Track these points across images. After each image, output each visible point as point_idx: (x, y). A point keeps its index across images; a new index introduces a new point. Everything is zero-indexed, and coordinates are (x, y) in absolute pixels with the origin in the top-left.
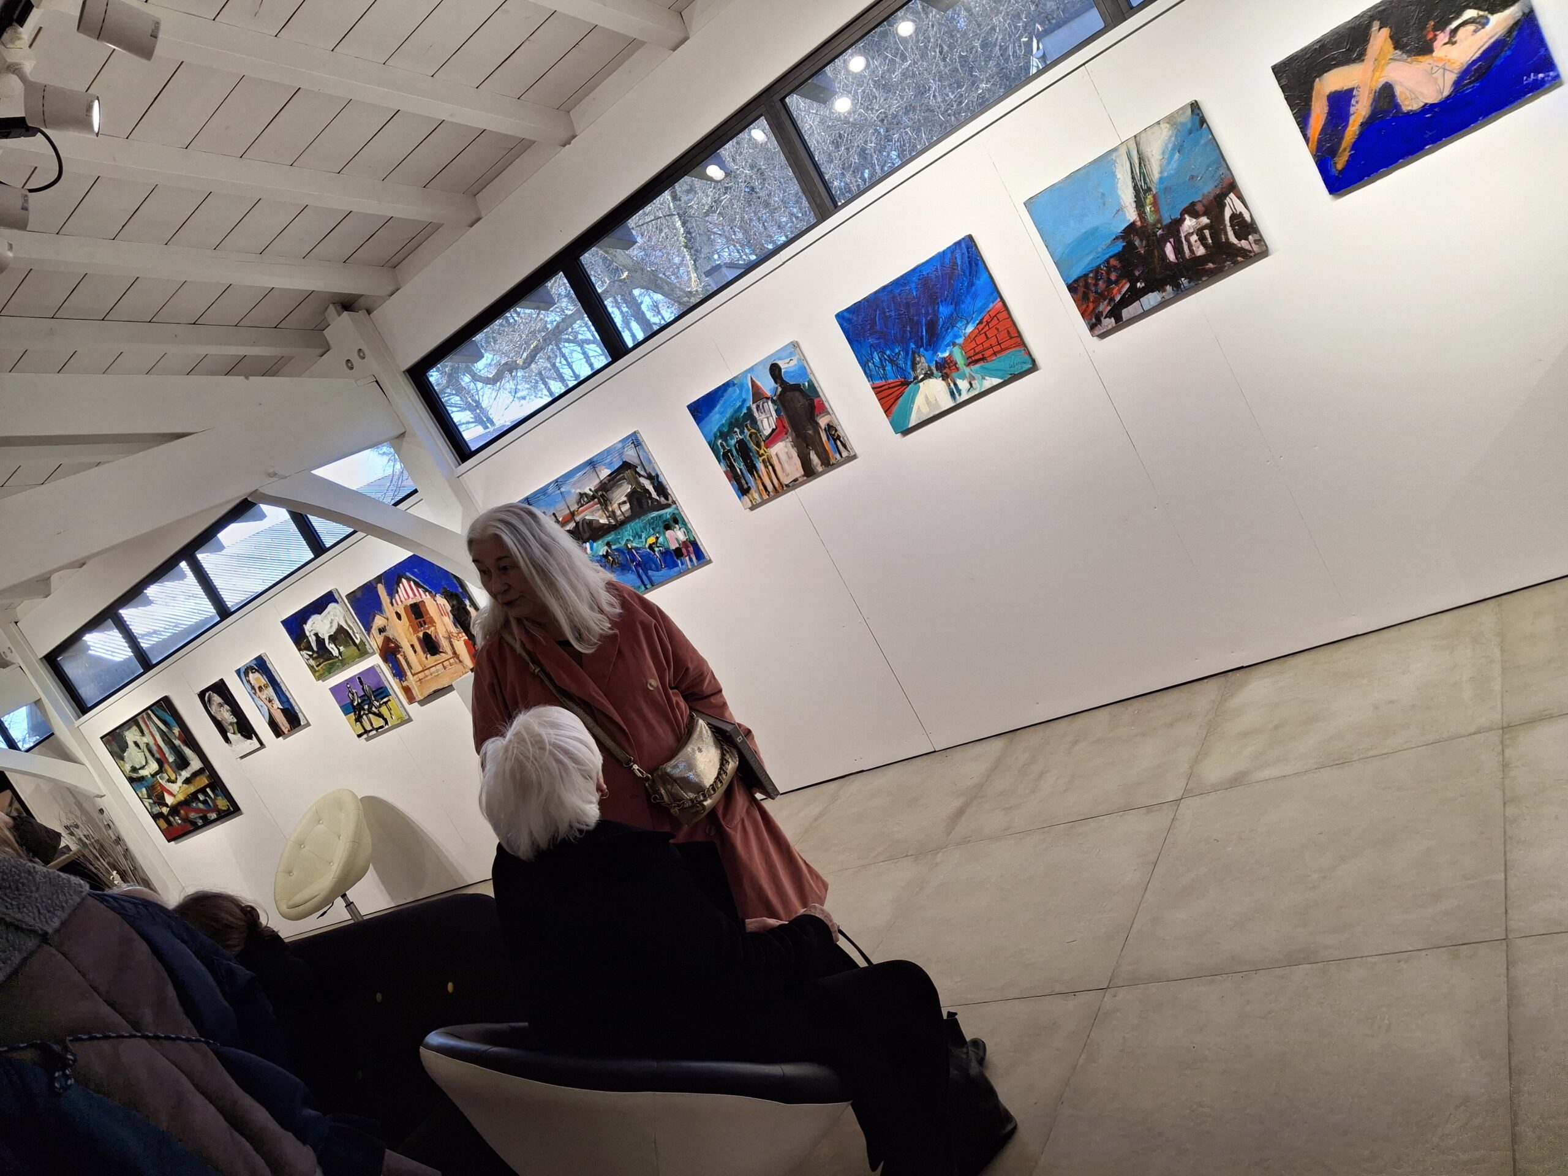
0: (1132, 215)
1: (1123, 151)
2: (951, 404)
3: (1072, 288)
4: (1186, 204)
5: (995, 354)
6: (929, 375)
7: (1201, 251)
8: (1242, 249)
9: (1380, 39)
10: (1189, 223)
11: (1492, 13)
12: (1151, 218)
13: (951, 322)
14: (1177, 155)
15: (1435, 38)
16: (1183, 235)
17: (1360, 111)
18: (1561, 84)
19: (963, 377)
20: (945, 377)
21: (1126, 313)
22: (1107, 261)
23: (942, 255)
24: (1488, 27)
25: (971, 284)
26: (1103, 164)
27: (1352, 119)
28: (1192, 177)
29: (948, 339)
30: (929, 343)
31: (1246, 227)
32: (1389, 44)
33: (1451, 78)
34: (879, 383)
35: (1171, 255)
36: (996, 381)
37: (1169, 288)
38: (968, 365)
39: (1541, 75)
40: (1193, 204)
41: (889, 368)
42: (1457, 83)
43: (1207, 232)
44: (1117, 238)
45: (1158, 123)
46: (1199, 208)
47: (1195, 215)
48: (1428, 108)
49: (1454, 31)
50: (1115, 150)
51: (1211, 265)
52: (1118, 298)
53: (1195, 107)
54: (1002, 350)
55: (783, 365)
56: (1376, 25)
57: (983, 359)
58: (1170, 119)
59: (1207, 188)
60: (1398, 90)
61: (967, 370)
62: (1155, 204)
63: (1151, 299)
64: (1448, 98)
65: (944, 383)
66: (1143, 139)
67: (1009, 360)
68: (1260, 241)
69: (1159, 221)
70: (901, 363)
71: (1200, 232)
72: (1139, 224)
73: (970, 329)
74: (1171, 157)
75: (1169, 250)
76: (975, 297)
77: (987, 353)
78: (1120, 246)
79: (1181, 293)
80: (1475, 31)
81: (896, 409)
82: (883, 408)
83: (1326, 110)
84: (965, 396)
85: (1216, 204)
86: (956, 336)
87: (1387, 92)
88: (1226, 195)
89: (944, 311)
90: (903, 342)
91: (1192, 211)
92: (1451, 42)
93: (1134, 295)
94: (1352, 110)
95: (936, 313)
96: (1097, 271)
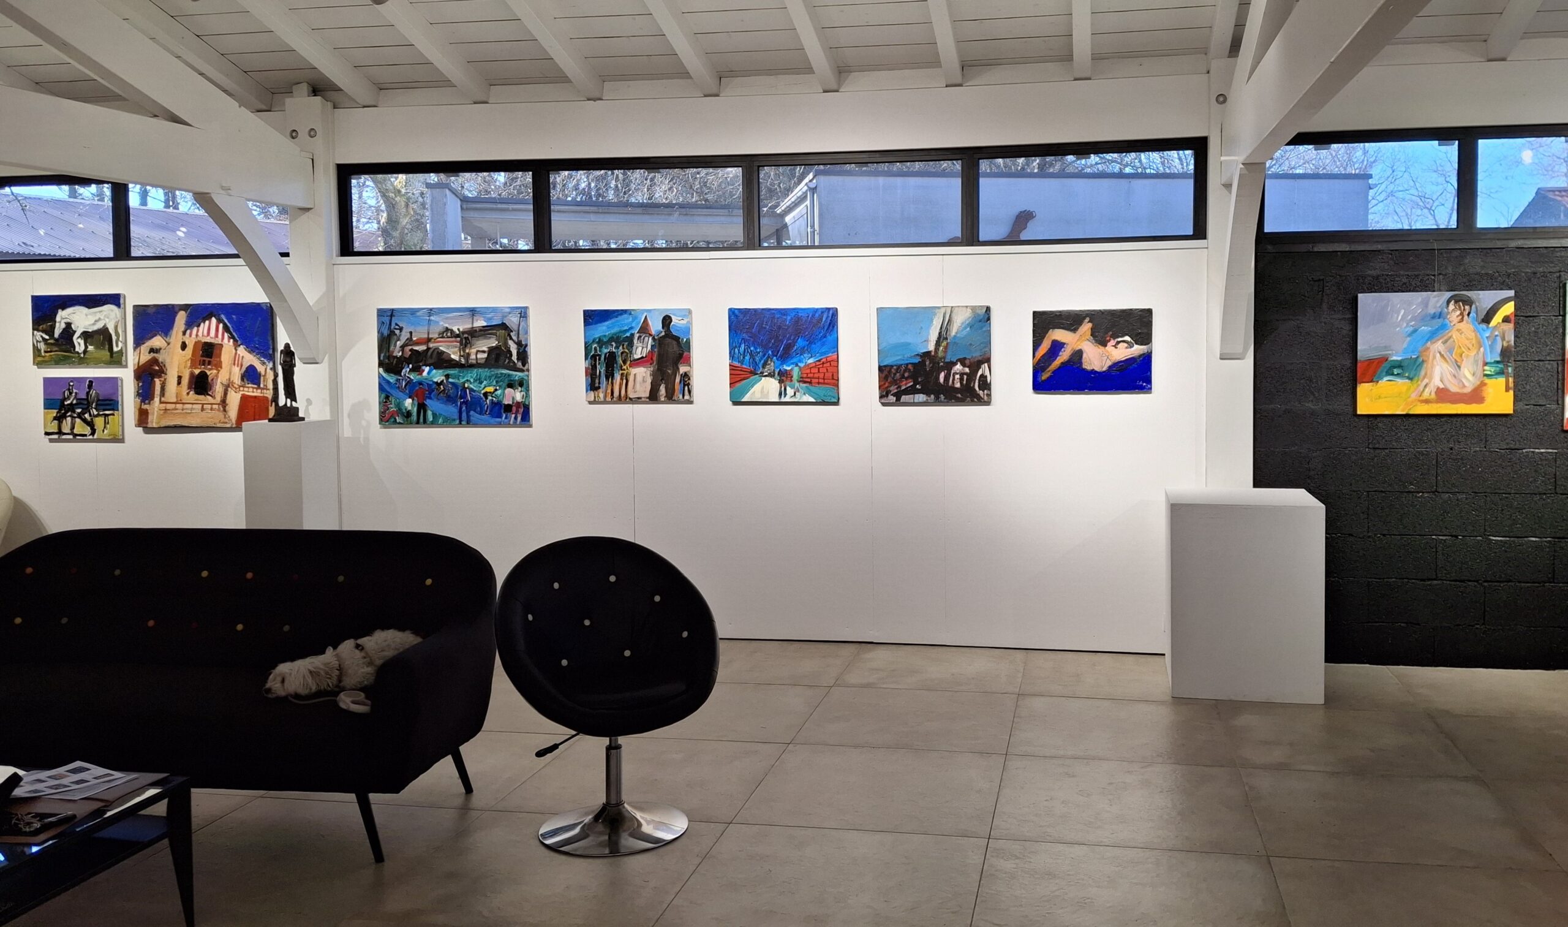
0: (931, 347)
1: (943, 310)
2: (777, 400)
3: (881, 369)
4: (961, 357)
5: (819, 383)
6: (771, 375)
7: (958, 385)
8: (979, 395)
9: (1086, 327)
10: (958, 367)
11: (1136, 344)
12: (940, 354)
13: (802, 351)
14: (968, 329)
15: (1109, 341)
16: (952, 372)
17: (1064, 356)
18: (1151, 393)
19: (792, 387)
20: (781, 382)
21: (904, 398)
22: (907, 364)
23: (816, 310)
24: (1133, 349)
25: (825, 337)
26: (930, 311)
27: (1059, 358)
28: (971, 344)
29: (795, 360)
30: (781, 357)
31: (985, 385)
32: (1089, 332)
33: (1109, 363)
34: (736, 364)
35: (942, 380)
36: (812, 400)
37: (932, 396)
38: (799, 381)
39: (1144, 384)
40: (965, 359)
41: (747, 358)
42: (1110, 367)
43: (965, 377)
44: (918, 355)
45: (967, 307)
46: (967, 362)
47: (964, 365)
48: (1093, 372)
49: (1119, 342)
50: (939, 308)
51: (959, 395)
52: (903, 388)
53: (988, 309)
54: (824, 383)
55: (675, 320)
56: (1087, 320)
57: (810, 383)
58: (973, 308)
59: (976, 355)
60: (1084, 356)
61: (797, 385)
62: (946, 348)
63: (921, 397)
64: (1104, 372)
65: (778, 385)
66: (955, 311)
67: (823, 391)
68: (989, 395)
69: (944, 358)
70: (757, 359)
71: (962, 374)
72: (933, 353)
73: (811, 361)
74: (966, 328)
76: (823, 345)
77: (814, 381)
78: (917, 360)
79: (937, 402)
80: (1127, 348)
81: (738, 385)
82: (730, 379)
83: (1049, 347)
84: (787, 399)
85: (975, 365)
86: (800, 361)
87: (1079, 354)
88: (983, 363)
89: (801, 343)
90: (765, 348)
91: (963, 362)
92: (1115, 346)
93: (912, 391)
94: (1061, 353)
95: (795, 342)
96: (899, 367)
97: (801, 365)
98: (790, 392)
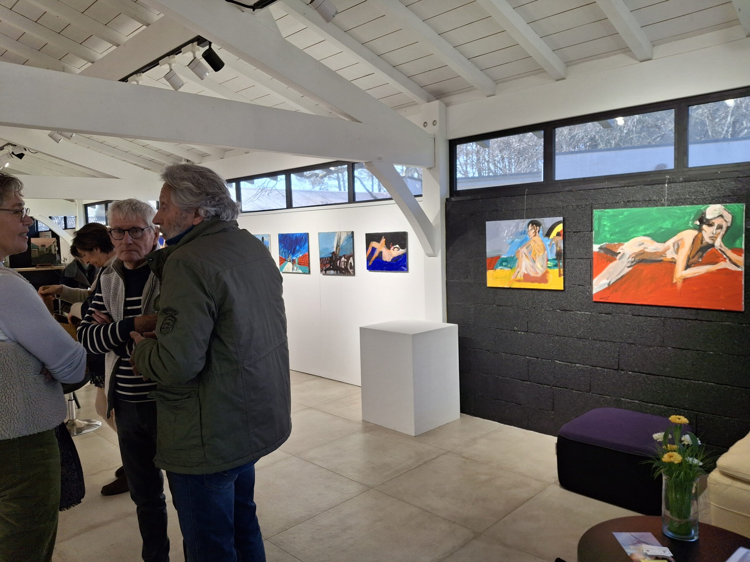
0: (335, 250)
1: (338, 233)
2: (291, 271)
3: (321, 259)
4: (344, 254)
5: (303, 265)
6: (290, 261)
7: (343, 267)
8: (349, 271)
9: (383, 240)
10: (343, 259)
11: (401, 248)
12: (337, 253)
13: (298, 251)
14: (346, 242)
15: (391, 247)
16: (341, 261)
17: (376, 254)
18: (408, 272)
19: (296, 266)
20: (293, 264)
21: (328, 272)
22: (328, 257)
23: (301, 234)
24: (400, 251)
25: (304, 245)
26: (334, 233)
27: (374, 255)
28: (347, 249)
31: (353, 268)
32: (384, 243)
33: (392, 258)
34: (281, 256)
35: (338, 264)
36: (301, 272)
37: (336, 271)
38: (298, 264)
39: (404, 268)
40: (345, 255)
41: (284, 254)
42: (392, 260)
43: (345, 263)
44: (331, 253)
45: (345, 232)
46: (346, 256)
47: (345, 258)
48: (386, 262)
49: (394, 248)
50: (336, 232)
51: (344, 271)
52: (327, 268)
53: (353, 233)
54: (305, 265)
55: (264, 238)
56: (383, 237)
57: (300, 265)
58: (347, 232)
59: (348, 253)
60: (383, 254)
61: (297, 265)
62: (339, 250)
63: (332, 272)
64: (390, 262)
65: (292, 265)
66: (342, 233)
67: (306, 268)
68: (354, 272)
69: (339, 255)
70: (286, 254)
71: (344, 262)
72: (335, 253)
73: (301, 255)
74: (345, 241)
75: (338, 262)
76: (304, 249)
77: (302, 264)
78: (330, 255)
79: (337, 274)
80: (397, 250)
82: (280, 262)
83: (371, 250)
84: (294, 271)
85: (348, 259)
87: (381, 253)
88: (351, 257)
89: (298, 248)
90: (288, 250)
91: (344, 256)
92: (393, 250)
93: (329, 269)
94: (375, 253)
95: (296, 247)
96: (325, 258)
97: (298, 257)
98: (295, 268)
